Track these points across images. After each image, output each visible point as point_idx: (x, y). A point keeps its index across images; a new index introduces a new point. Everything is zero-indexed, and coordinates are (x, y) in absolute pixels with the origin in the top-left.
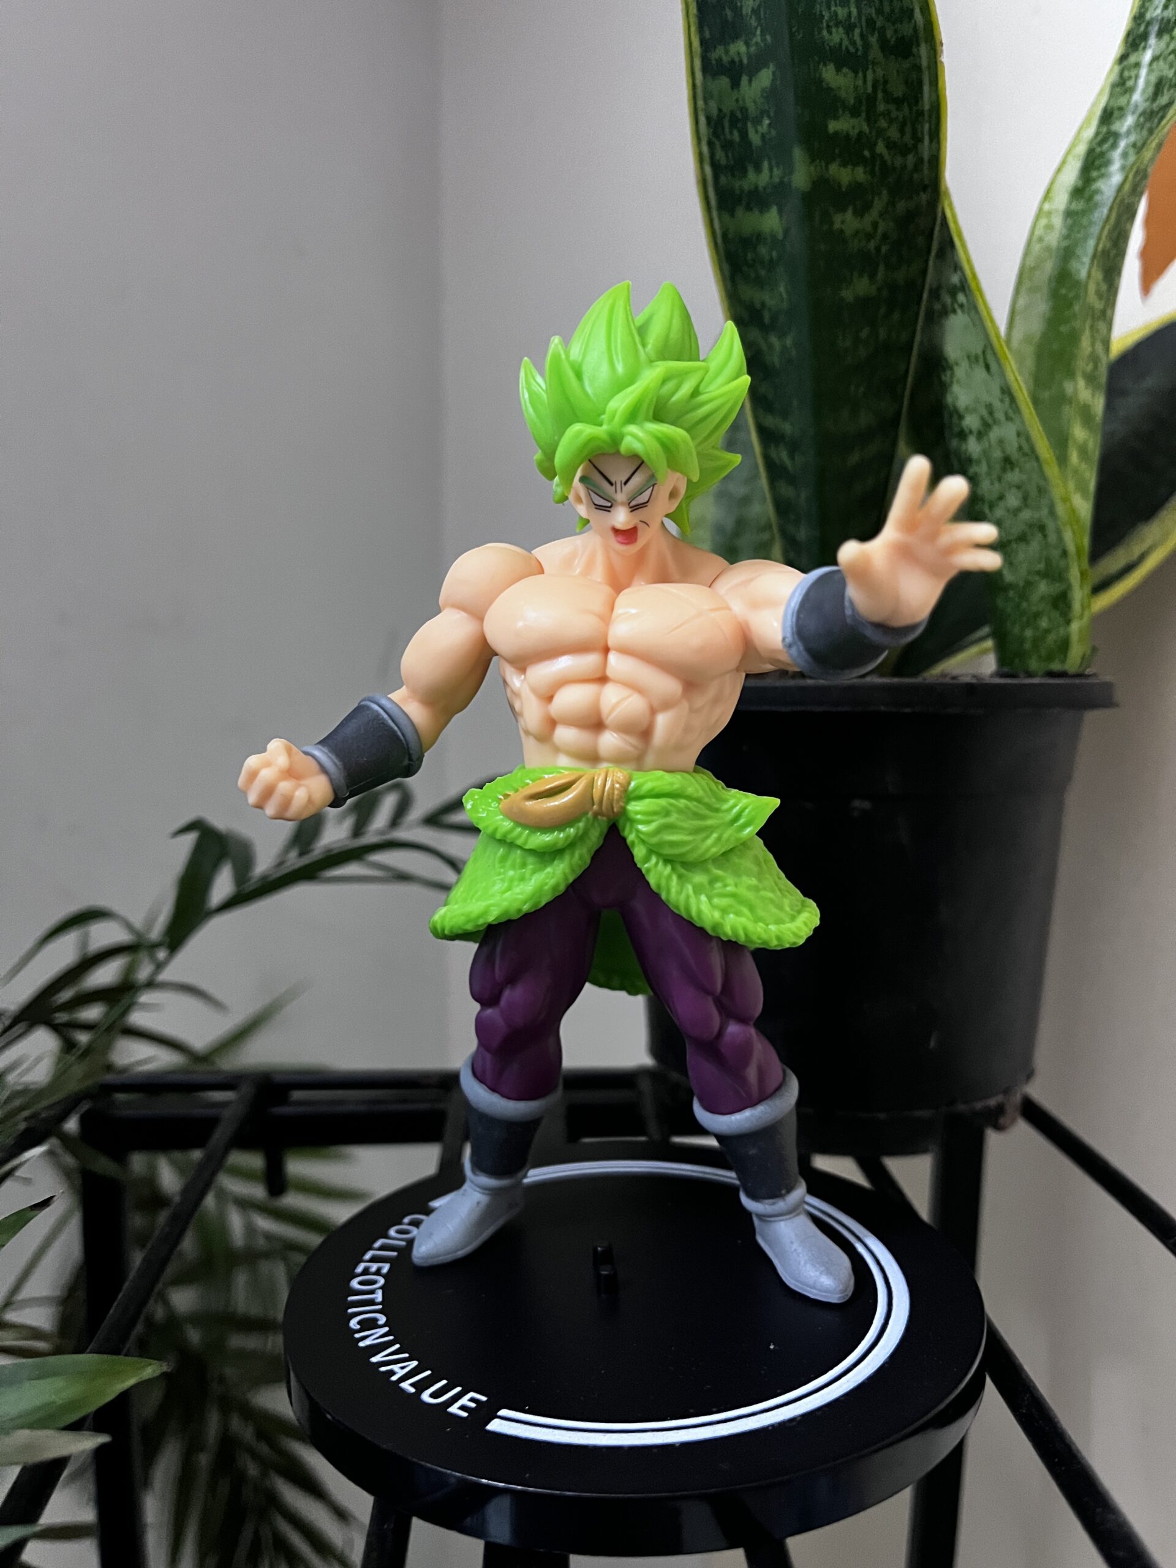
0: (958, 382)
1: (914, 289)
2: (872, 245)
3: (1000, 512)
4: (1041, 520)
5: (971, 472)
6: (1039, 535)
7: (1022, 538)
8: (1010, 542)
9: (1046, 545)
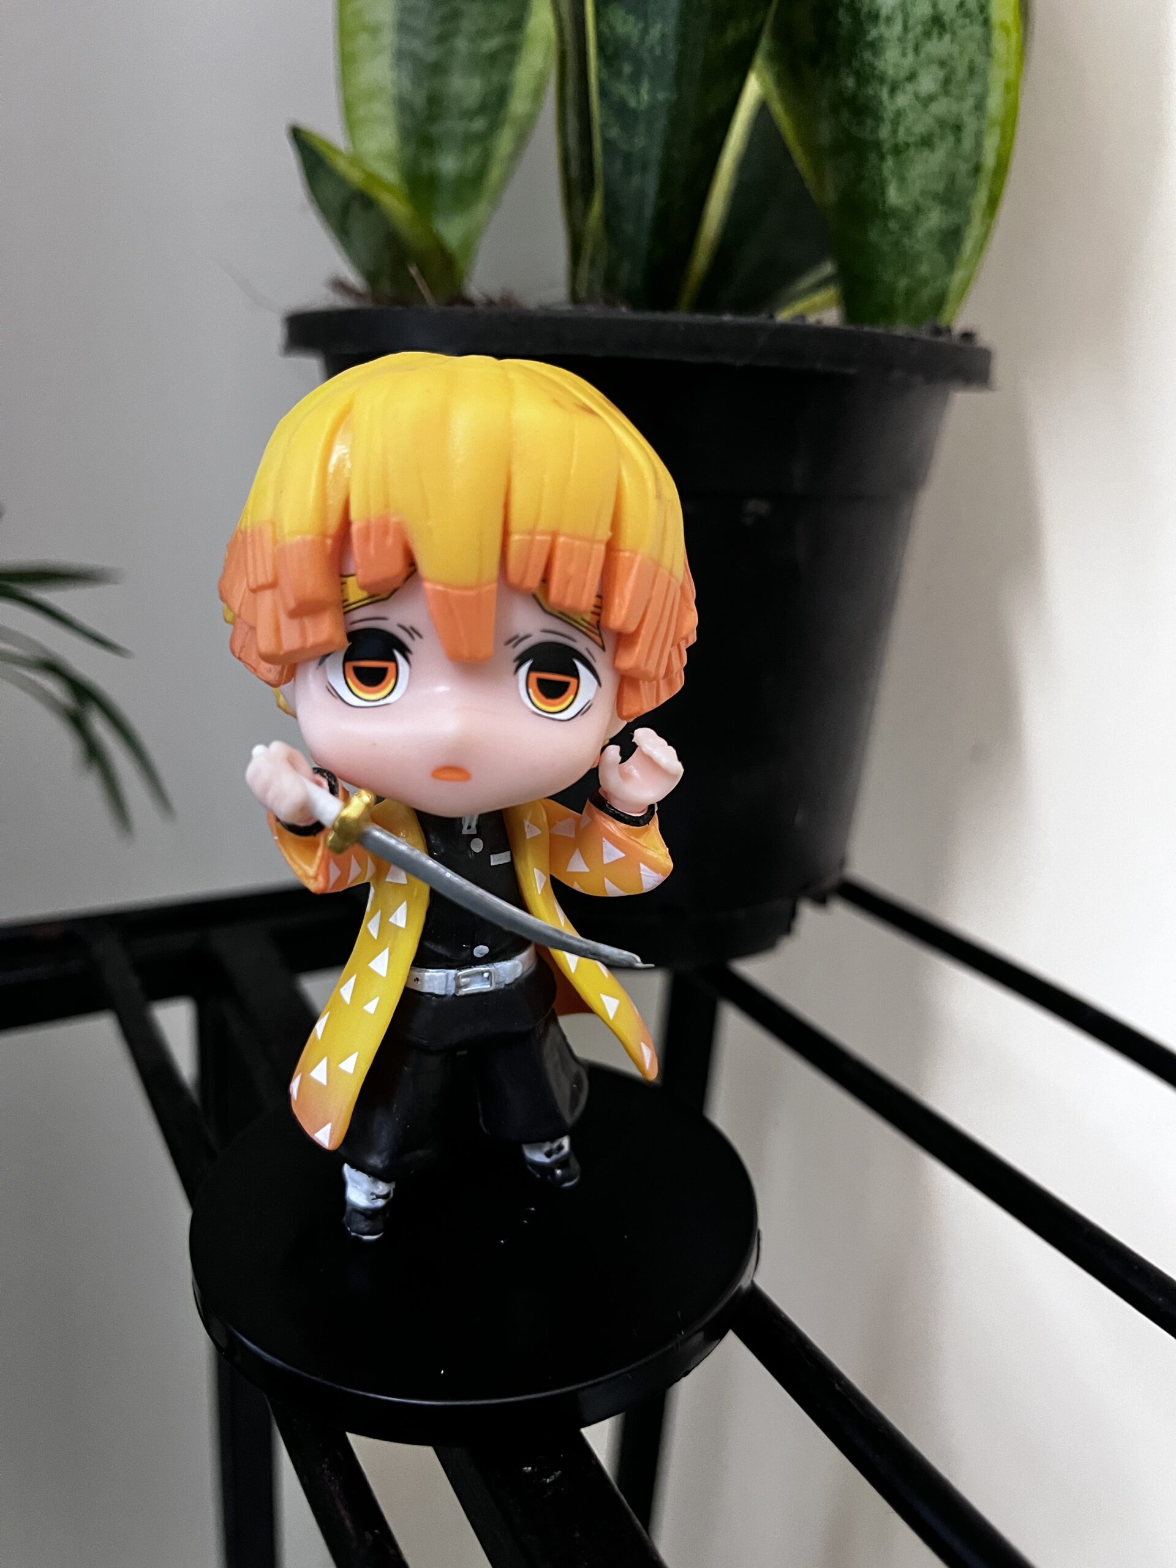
3: (902, 100)
4: (959, 115)
5: (873, 33)
6: (951, 139)
7: (927, 142)
8: (907, 145)
9: (955, 153)
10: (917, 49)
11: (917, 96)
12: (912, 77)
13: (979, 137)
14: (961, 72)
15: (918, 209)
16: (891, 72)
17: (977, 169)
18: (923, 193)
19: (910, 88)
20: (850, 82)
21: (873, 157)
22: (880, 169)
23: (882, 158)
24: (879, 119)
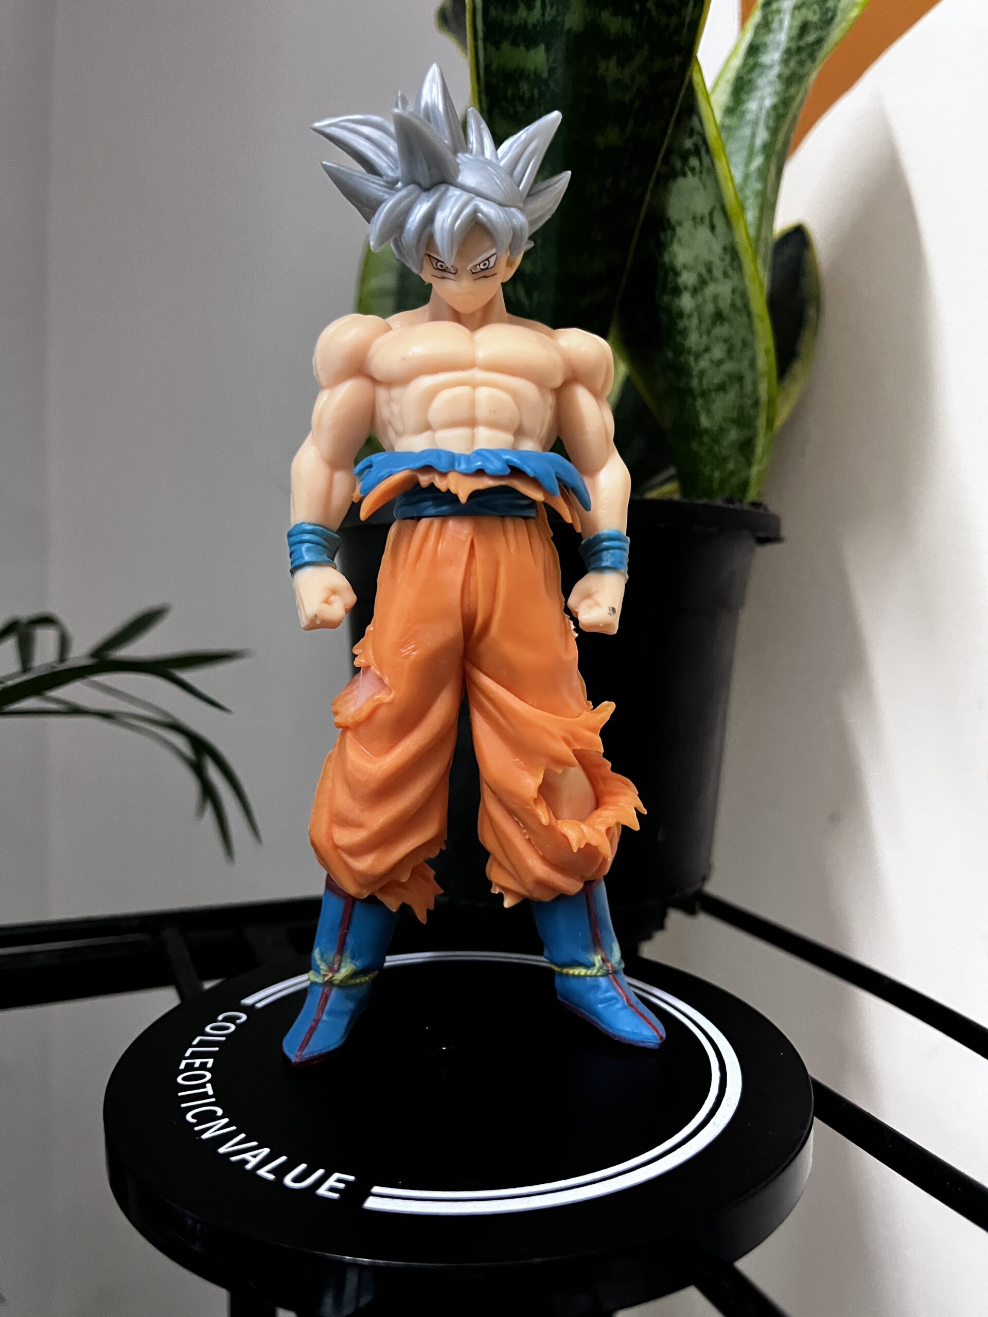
0: (680, 241)
2: (628, 97)
3: (704, 363)
4: (740, 371)
6: (737, 385)
7: (722, 388)
8: (710, 391)
9: (741, 394)
11: (712, 361)
12: (707, 349)
13: (755, 383)
15: (722, 429)
16: (694, 348)
17: (756, 403)
18: (724, 419)
19: (707, 356)
20: (670, 354)
21: (689, 398)
22: (694, 405)
23: (694, 398)
24: (689, 376)
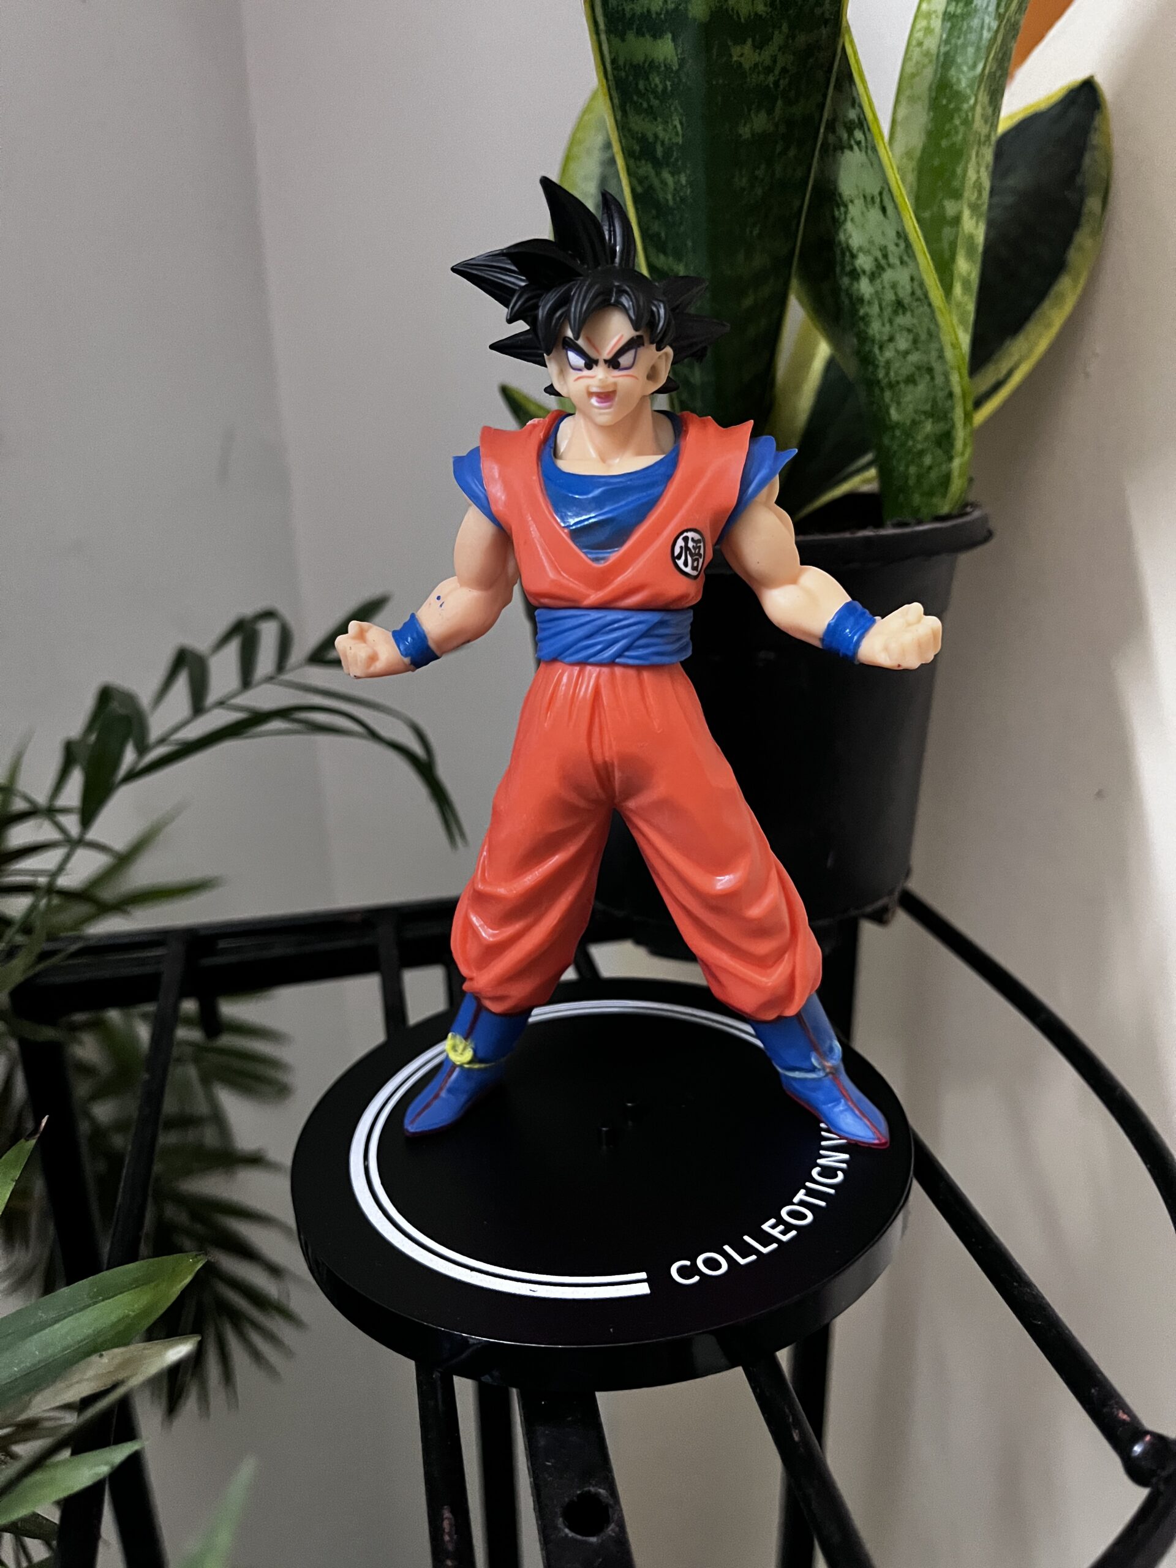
0: (852, 220)
1: (810, 123)
2: (771, 79)
3: (889, 354)
4: (929, 363)
5: (862, 312)
6: (928, 377)
7: (911, 380)
8: (898, 382)
9: (933, 386)
10: (891, 322)
11: (897, 351)
12: (891, 339)
13: (946, 375)
14: (923, 336)
15: (914, 423)
16: (877, 336)
17: (951, 395)
18: (916, 412)
19: (891, 346)
21: (877, 391)
22: (883, 398)
